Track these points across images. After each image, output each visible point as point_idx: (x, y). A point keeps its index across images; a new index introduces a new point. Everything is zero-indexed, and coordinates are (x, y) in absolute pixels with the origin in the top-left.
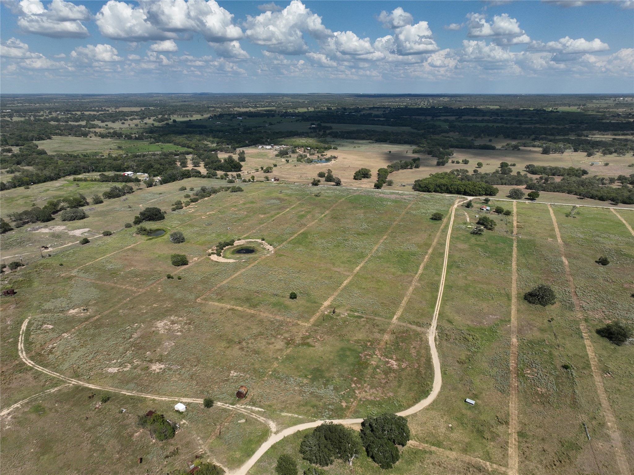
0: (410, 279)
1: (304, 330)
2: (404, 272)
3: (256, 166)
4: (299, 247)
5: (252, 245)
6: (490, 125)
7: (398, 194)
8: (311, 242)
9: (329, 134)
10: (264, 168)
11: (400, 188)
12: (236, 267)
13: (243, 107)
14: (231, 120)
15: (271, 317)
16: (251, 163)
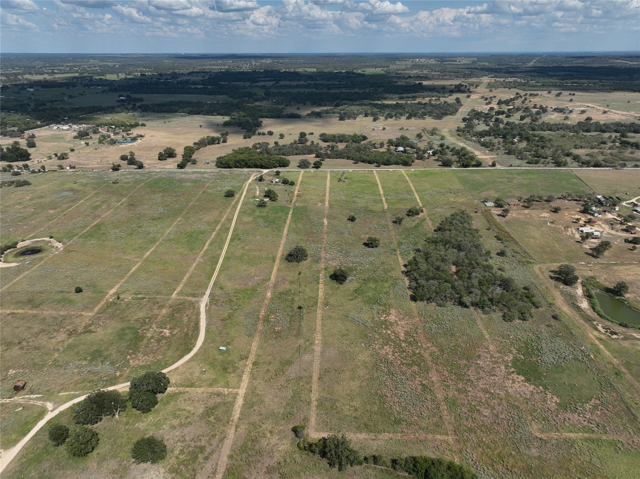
0: (195, 256)
1: (88, 320)
2: (191, 251)
3: (49, 152)
4: (90, 240)
5: (39, 245)
6: (302, 90)
7: (199, 172)
8: (104, 234)
9: (139, 107)
10: (59, 155)
11: (204, 166)
12: (18, 271)
13: (36, 74)
14: (19, 93)
15: (55, 313)
16: (43, 149)
